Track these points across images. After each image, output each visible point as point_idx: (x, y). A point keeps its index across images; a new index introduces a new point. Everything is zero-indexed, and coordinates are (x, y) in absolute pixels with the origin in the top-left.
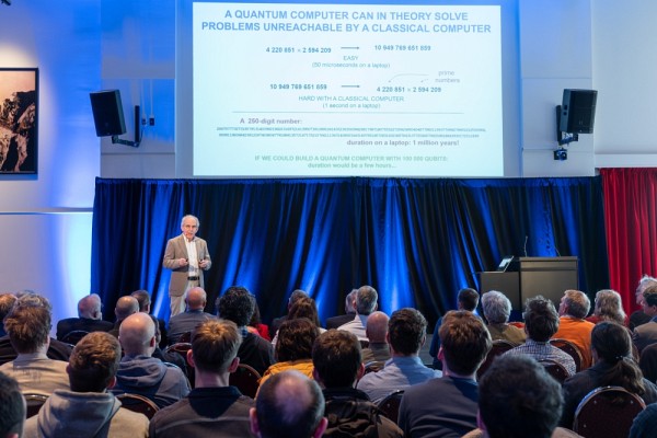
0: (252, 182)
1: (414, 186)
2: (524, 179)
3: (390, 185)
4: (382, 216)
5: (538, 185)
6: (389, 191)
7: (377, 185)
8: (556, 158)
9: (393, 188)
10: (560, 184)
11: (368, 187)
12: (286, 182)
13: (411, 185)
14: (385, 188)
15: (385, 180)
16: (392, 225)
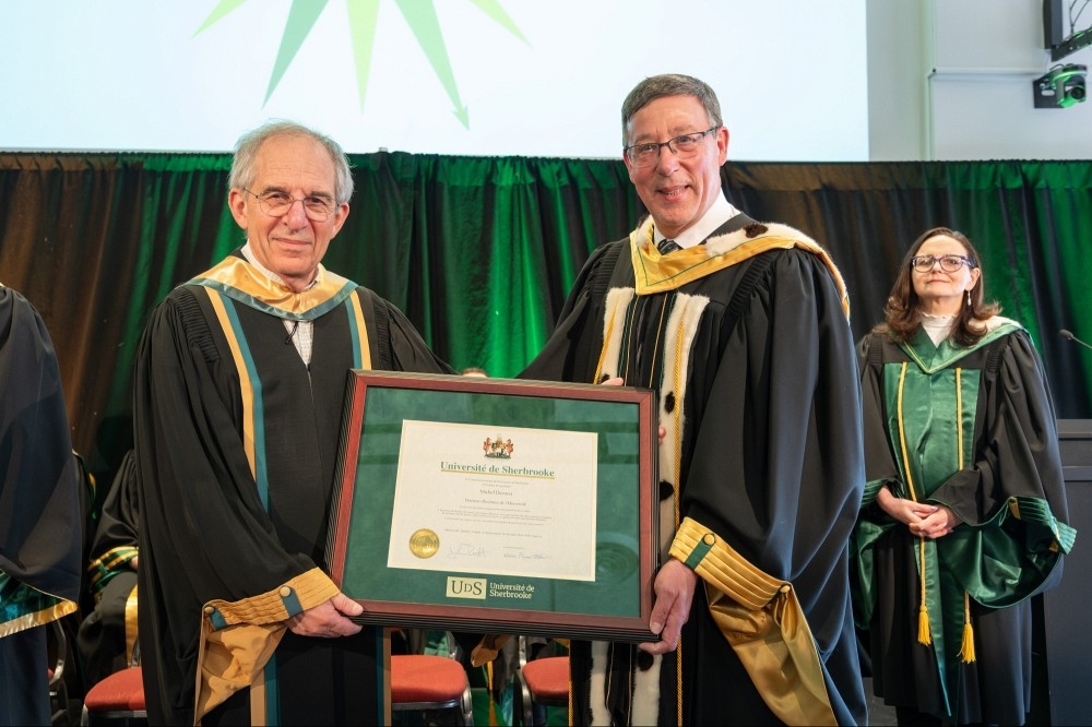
0: (46, 165)
1: (584, 184)
2: (941, 167)
3: (506, 179)
4: (480, 281)
5: (985, 184)
6: (502, 201)
7: (463, 180)
8: (1041, 102)
9: (516, 188)
10: (1057, 181)
11: (434, 189)
12: (160, 166)
13: (573, 181)
14: (490, 188)
15: (490, 166)
16: (510, 313)
